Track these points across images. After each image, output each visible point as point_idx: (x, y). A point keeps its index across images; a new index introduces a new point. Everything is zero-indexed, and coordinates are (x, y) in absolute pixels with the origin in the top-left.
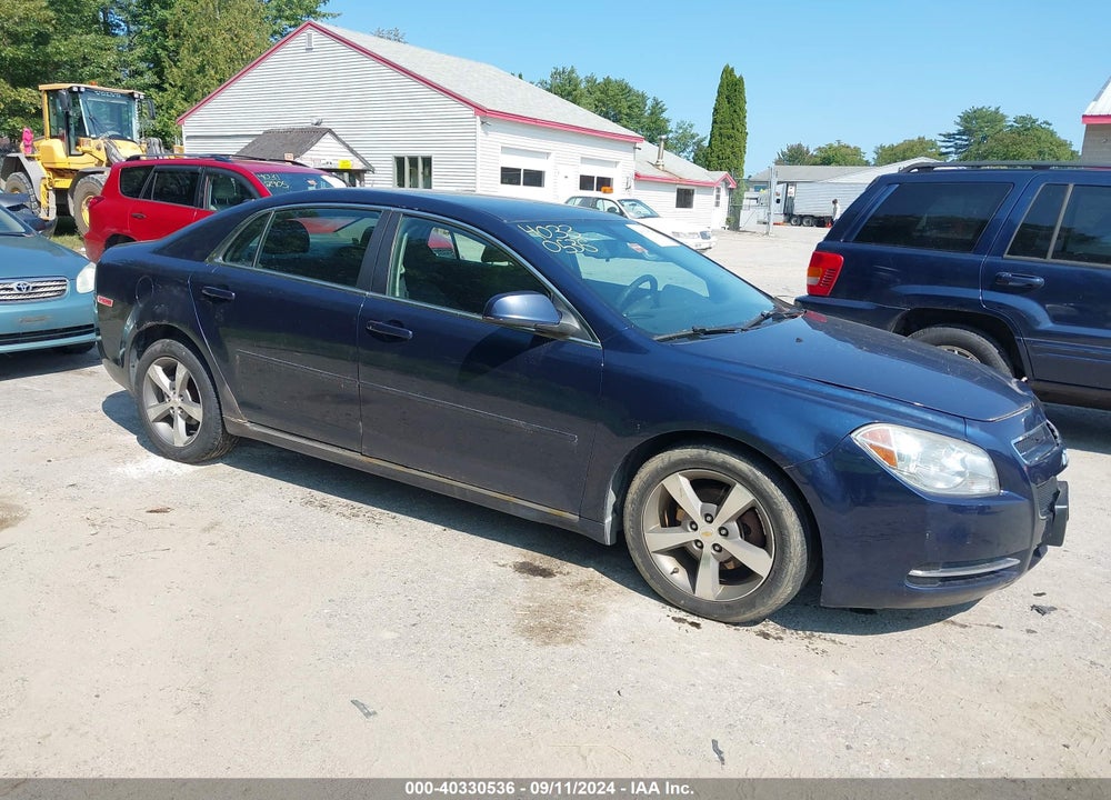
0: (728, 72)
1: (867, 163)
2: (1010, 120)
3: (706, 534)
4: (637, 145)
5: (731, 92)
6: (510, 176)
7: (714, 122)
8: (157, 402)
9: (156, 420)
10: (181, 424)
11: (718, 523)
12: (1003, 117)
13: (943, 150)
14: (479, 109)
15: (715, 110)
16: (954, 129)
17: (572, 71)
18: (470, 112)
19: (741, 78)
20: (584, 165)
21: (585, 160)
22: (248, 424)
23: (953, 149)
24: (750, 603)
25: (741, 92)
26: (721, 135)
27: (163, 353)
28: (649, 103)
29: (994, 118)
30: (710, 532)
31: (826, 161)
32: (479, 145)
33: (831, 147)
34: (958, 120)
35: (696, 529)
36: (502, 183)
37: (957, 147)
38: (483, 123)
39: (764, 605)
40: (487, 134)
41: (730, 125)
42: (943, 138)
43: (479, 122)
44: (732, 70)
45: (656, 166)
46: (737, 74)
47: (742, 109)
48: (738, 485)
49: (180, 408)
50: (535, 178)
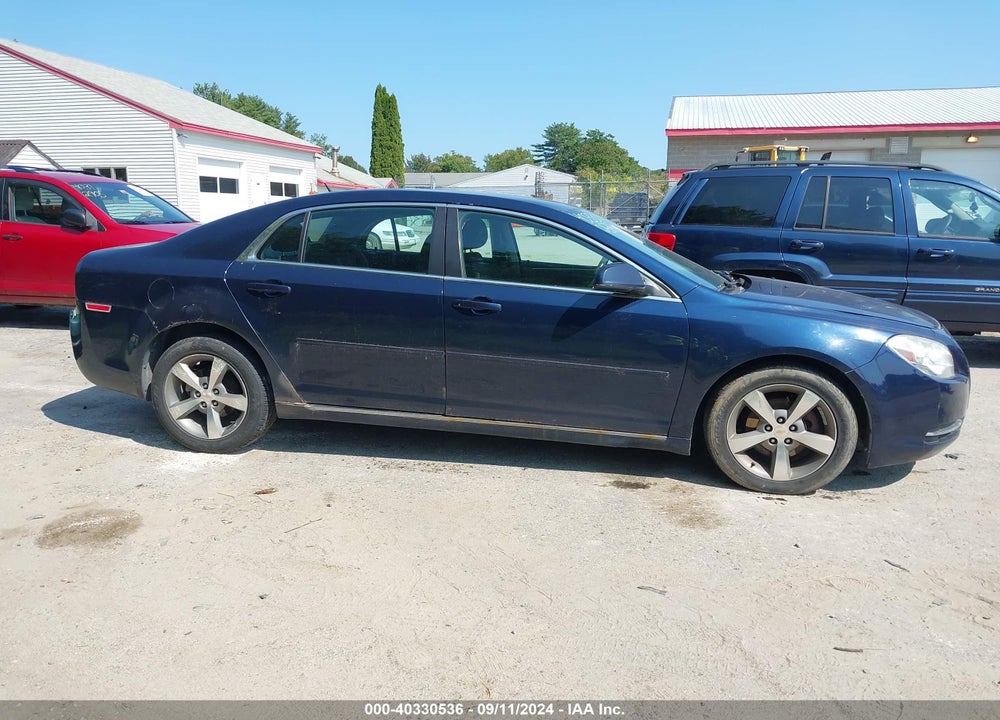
0: (380, 92)
1: (479, 170)
2: (584, 134)
3: (780, 432)
4: (317, 155)
5: (385, 109)
6: (208, 184)
7: (374, 134)
8: (178, 401)
9: (180, 418)
10: (215, 417)
11: (789, 422)
12: (578, 132)
13: (536, 158)
14: (174, 123)
15: (374, 124)
16: (543, 141)
17: (215, 88)
18: (165, 125)
19: (393, 97)
20: (273, 173)
21: (273, 169)
22: (308, 406)
23: (543, 158)
24: (818, 475)
25: (395, 108)
26: (381, 146)
27: (194, 350)
28: (283, 118)
29: (571, 132)
30: (782, 429)
31: (446, 169)
32: (177, 156)
33: (447, 156)
34: (545, 134)
35: (771, 429)
36: (202, 191)
37: (547, 156)
38: (179, 135)
39: (830, 474)
40: (183, 145)
41: (388, 138)
42: (535, 149)
43: (175, 135)
44: (384, 89)
45: (332, 173)
46: (389, 92)
47: (397, 123)
48: (807, 392)
49: (213, 401)
50: (230, 186)
